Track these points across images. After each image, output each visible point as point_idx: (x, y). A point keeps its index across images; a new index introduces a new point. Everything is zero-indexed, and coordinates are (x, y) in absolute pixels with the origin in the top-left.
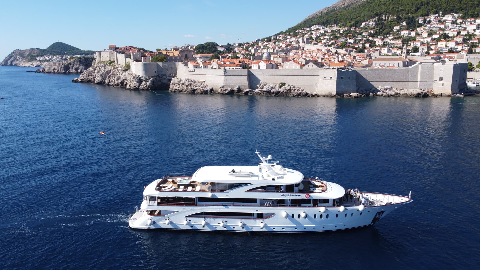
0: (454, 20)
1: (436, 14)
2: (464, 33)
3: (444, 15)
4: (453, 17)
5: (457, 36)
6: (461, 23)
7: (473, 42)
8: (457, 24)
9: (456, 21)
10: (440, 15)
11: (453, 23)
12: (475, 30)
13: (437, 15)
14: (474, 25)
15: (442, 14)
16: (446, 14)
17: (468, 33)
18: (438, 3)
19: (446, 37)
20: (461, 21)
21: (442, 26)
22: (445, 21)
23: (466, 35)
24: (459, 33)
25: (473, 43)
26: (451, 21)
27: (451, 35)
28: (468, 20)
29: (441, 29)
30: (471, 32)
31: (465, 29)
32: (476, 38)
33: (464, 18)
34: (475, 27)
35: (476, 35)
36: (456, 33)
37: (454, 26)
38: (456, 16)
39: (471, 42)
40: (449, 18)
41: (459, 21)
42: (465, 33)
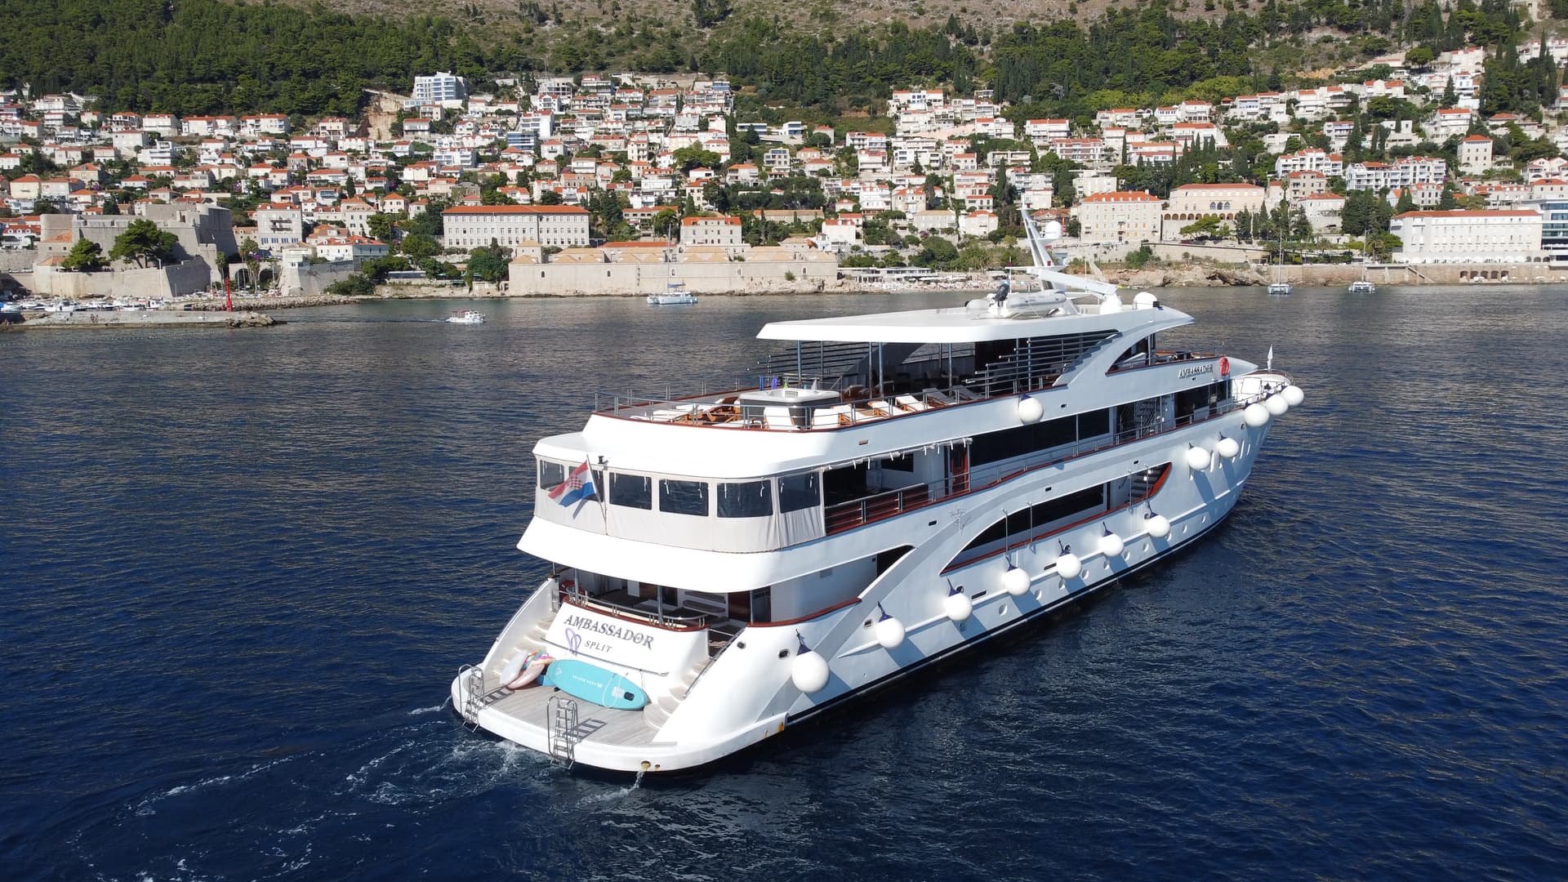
0: (73, 114)
1: (10, 89)
2: (103, 155)
3: (37, 94)
4: (69, 102)
5: (82, 162)
6: (97, 126)
7: (130, 184)
8: (83, 127)
9: (79, 116)
10: (26, 93)
11: (68, 121)
12: (138, 149)
13: (14, 92)
14: (134, 131)
15: (32, 91)
16: (45, 93)
17: (118, 154)
18: (14, 53)
19: (41, 167)
20: (95, 118)
21: (32, 131)
22: (41, 114)
23: (110, 164)
24: (87, 157)
25: (133, 189)
26: (61, 117)
27: (60, 160)
28: (118, 117)
29: (26, 140)
30: (129, 154)
31: (108, 144)
32: (142, 173)
33: (105, 108)
34: (136, 139)
35: (143, 165)
36: (77, 156)
37: (72, 132)
38: (79, 100)
39: (124, 184)
40: (53, 107)
41: (88, 118)
42: (109, 155)
